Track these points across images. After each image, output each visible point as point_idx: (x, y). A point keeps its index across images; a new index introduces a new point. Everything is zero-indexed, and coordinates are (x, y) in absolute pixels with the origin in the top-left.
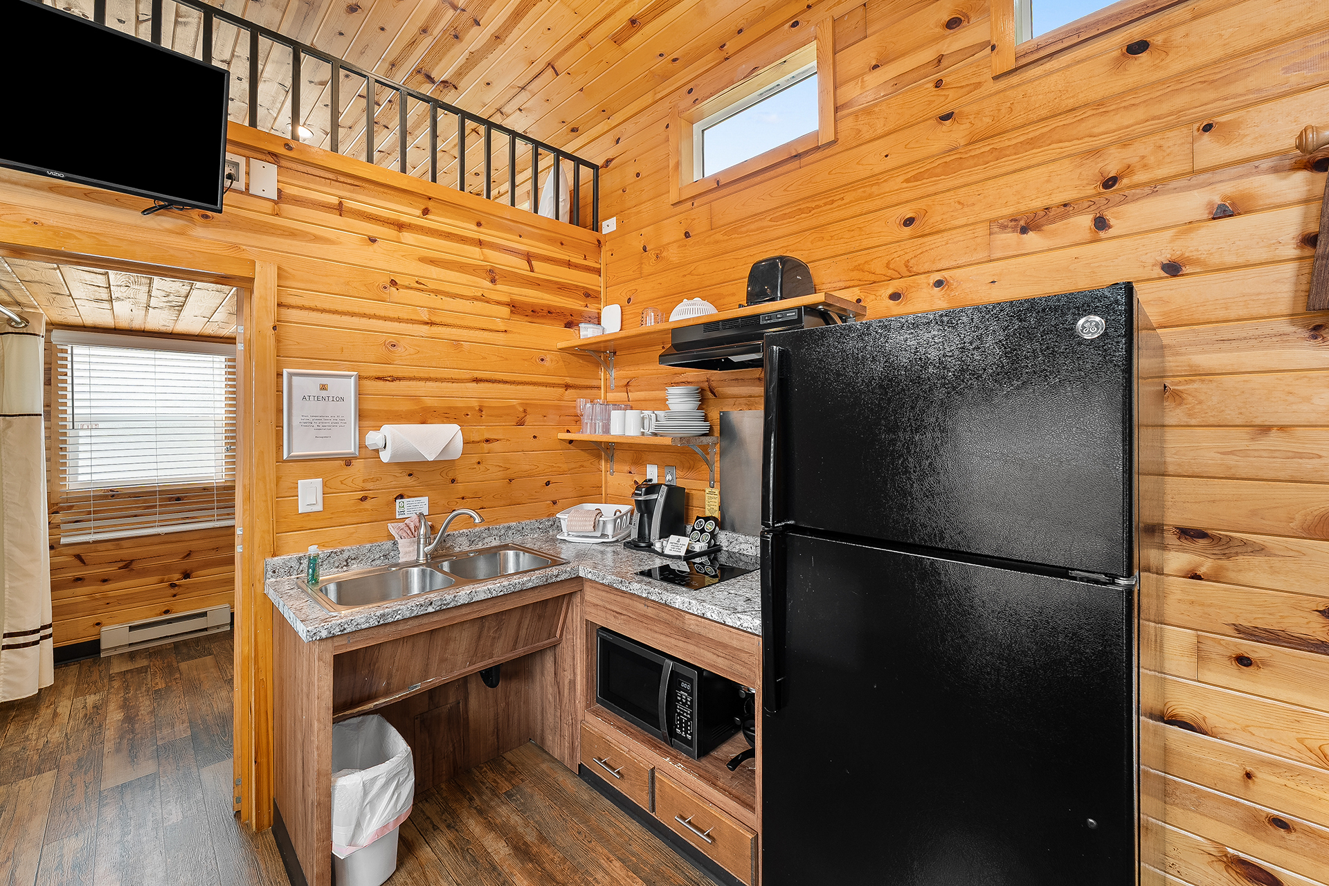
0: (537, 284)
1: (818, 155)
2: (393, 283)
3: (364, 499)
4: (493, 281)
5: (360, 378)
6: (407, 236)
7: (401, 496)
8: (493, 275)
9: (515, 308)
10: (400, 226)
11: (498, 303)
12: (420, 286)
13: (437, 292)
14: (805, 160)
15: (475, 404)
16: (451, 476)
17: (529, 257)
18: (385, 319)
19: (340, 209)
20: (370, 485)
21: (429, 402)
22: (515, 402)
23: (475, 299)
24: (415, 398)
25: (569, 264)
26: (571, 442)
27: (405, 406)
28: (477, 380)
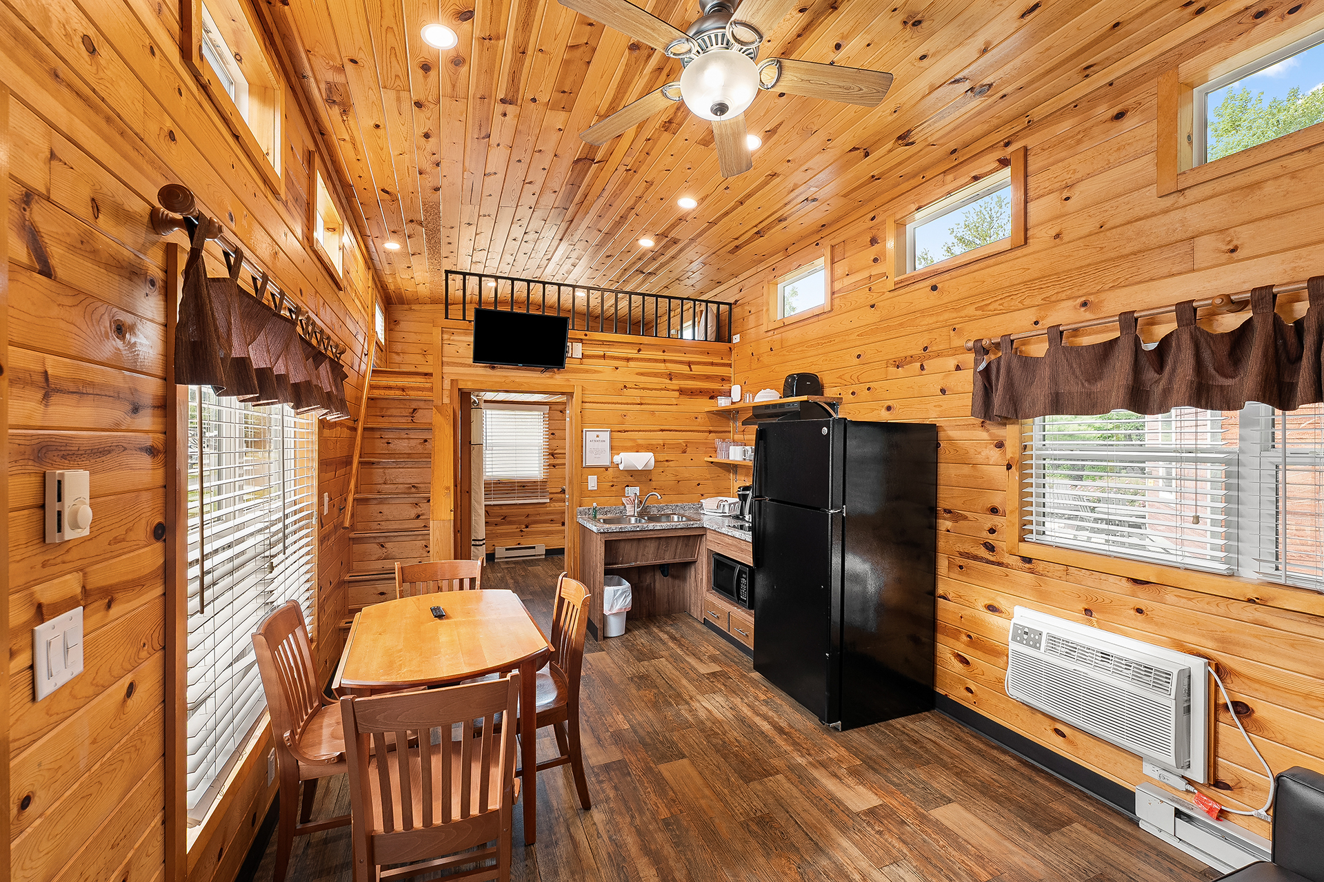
0: (693, 378)
1: (825, 316)
2: (625, 387)
3: (612, 486)
4: (671, 379)
5: (611, 431)
6: (631, 364)
7: (628, 486)
8: (670, 376)
9: (682, 392)
10: (628, 360)
11: (673, 390)
12: (637, 387)
13: (644, 389)
14: (820, 317)
15: (661, 442)
16: (650, 478)
17: (689, 364)
18: (622, 404)
19: (604, 357)
20: (615, 480)
21: (640, 442)
22: (681, 441)
23: (662, 389)
24: (634, 440)
25: (712, 364)
26: (712, 462)
27: (629, 444)
28: (662, 430)
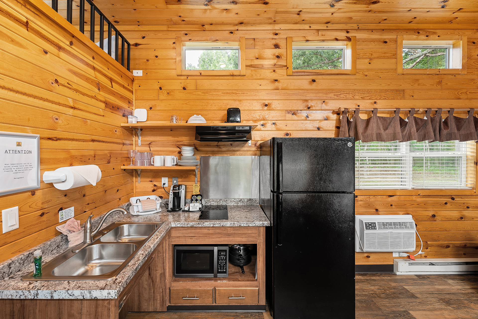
0: (114, 94)
1: (239, 77)
2: (56, 81)
3: (42, 215)
4: (99, 89)
5: (41, 138)
6: (63, 55)
7: (61, 209)
8: (99, 86)
9: (107, 104)
10: (60, 48)
11: (101, 101)
12: (69, 86)
13: (77, 91)
14: (235, 77)
15: (92, 153)
16: (83, 193)
17: (111, 80)
18: (53, 102)
19: (26, 25)
20: (45, 206)
21: (74, 153)
22: (107, 152)
23: (92, 97)
24: (67, 151)
25: (124, 87)
26: (125, 170)
27: (62, 155)
28: (93, 141)
